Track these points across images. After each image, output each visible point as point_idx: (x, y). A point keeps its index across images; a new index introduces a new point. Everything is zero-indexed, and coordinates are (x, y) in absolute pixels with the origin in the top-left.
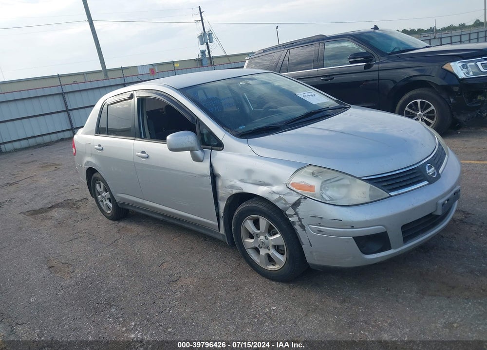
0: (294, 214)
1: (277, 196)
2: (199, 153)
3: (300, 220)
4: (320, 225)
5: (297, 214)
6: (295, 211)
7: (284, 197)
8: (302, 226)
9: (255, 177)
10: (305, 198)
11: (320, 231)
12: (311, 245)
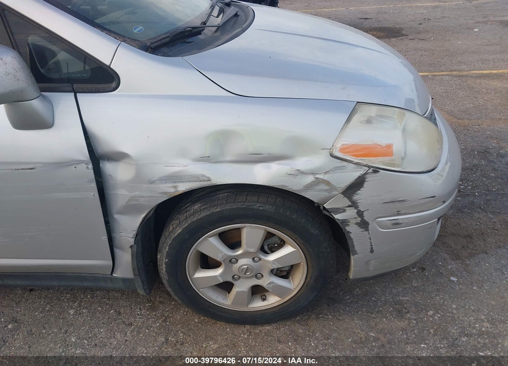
0: (349, 206)
1: (310, 179)
2: (36, 104)
3: (360, 214)
4: (399, 214)
5: (354, 205)
6: (351, 200)
7: (326, 177)
8: (364, 225)
9: (238, 148)
10: (376, 170)
11: (396, 224)
12: (372, 251)
